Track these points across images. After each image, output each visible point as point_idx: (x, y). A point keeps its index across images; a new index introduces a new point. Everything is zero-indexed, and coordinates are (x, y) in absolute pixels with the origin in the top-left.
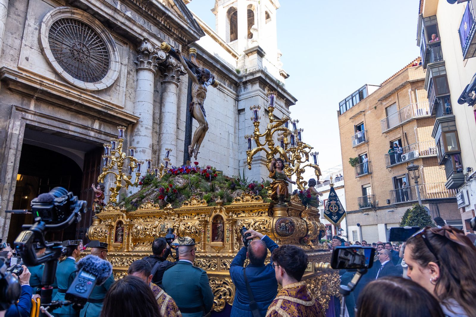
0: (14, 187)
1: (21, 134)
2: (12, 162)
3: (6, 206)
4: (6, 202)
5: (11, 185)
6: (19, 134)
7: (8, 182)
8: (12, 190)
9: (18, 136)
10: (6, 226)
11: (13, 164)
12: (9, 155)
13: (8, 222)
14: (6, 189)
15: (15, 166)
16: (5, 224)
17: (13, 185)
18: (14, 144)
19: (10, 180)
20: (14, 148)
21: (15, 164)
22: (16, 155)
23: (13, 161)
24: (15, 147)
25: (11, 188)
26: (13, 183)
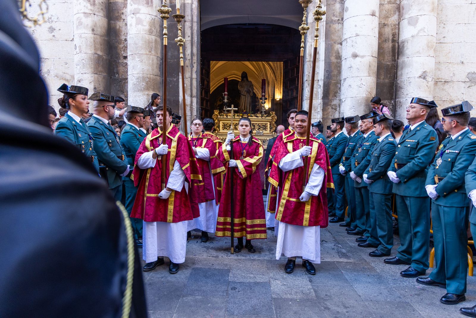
0: (195, 63)
1: (194, 3)
2: (189, 37)
3: (189, 83)
4: (189, 79)
5: (192, 61)
6: (192, 3)
7: (188, 58)
8: (193, 67)
9: (192, 6)
10: (193, 104)
11: (190, 38)
12: (186, 29)
13: (195, 100)
14: (187, 66)
15: (193, 40)
16: (192, 102)
17: (194, 61)
18: (188, 16)
19: (190, 56)
20: (189, 20)
21: (192, 38)
22: (192, 28)
23: (190, 34)
24: (190, 18)
25: (192, 64)
26: (193, 59)
